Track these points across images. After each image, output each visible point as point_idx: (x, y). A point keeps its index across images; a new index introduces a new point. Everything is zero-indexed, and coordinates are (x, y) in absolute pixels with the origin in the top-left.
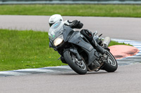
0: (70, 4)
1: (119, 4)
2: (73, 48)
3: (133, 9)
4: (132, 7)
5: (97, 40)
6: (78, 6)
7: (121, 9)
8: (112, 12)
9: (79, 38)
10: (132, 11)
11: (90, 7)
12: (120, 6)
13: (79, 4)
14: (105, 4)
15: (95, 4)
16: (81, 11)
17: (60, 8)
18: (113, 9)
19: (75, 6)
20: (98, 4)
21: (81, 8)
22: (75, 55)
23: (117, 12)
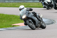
0: (12, 2)
1: (32, 2)
2: (30, 19)
3: (38, 4)
4: (38, 3)
5: (38, 16)
6: (16, 3)
7: (33, 4)
8: (29, 6)
9: (32, 15)
10: (37, 5)
11: (20, 4)
12: (33, 3)
13: (16, 2)
14: (27, 2)
15: (22, 2)
16: (17, 5)
17: (8, 4)
18: (30, 4)
19: (14, 3)
20: (24, 2)
21: (17, 4)
22: (31, 22)
23: (31, 5)
